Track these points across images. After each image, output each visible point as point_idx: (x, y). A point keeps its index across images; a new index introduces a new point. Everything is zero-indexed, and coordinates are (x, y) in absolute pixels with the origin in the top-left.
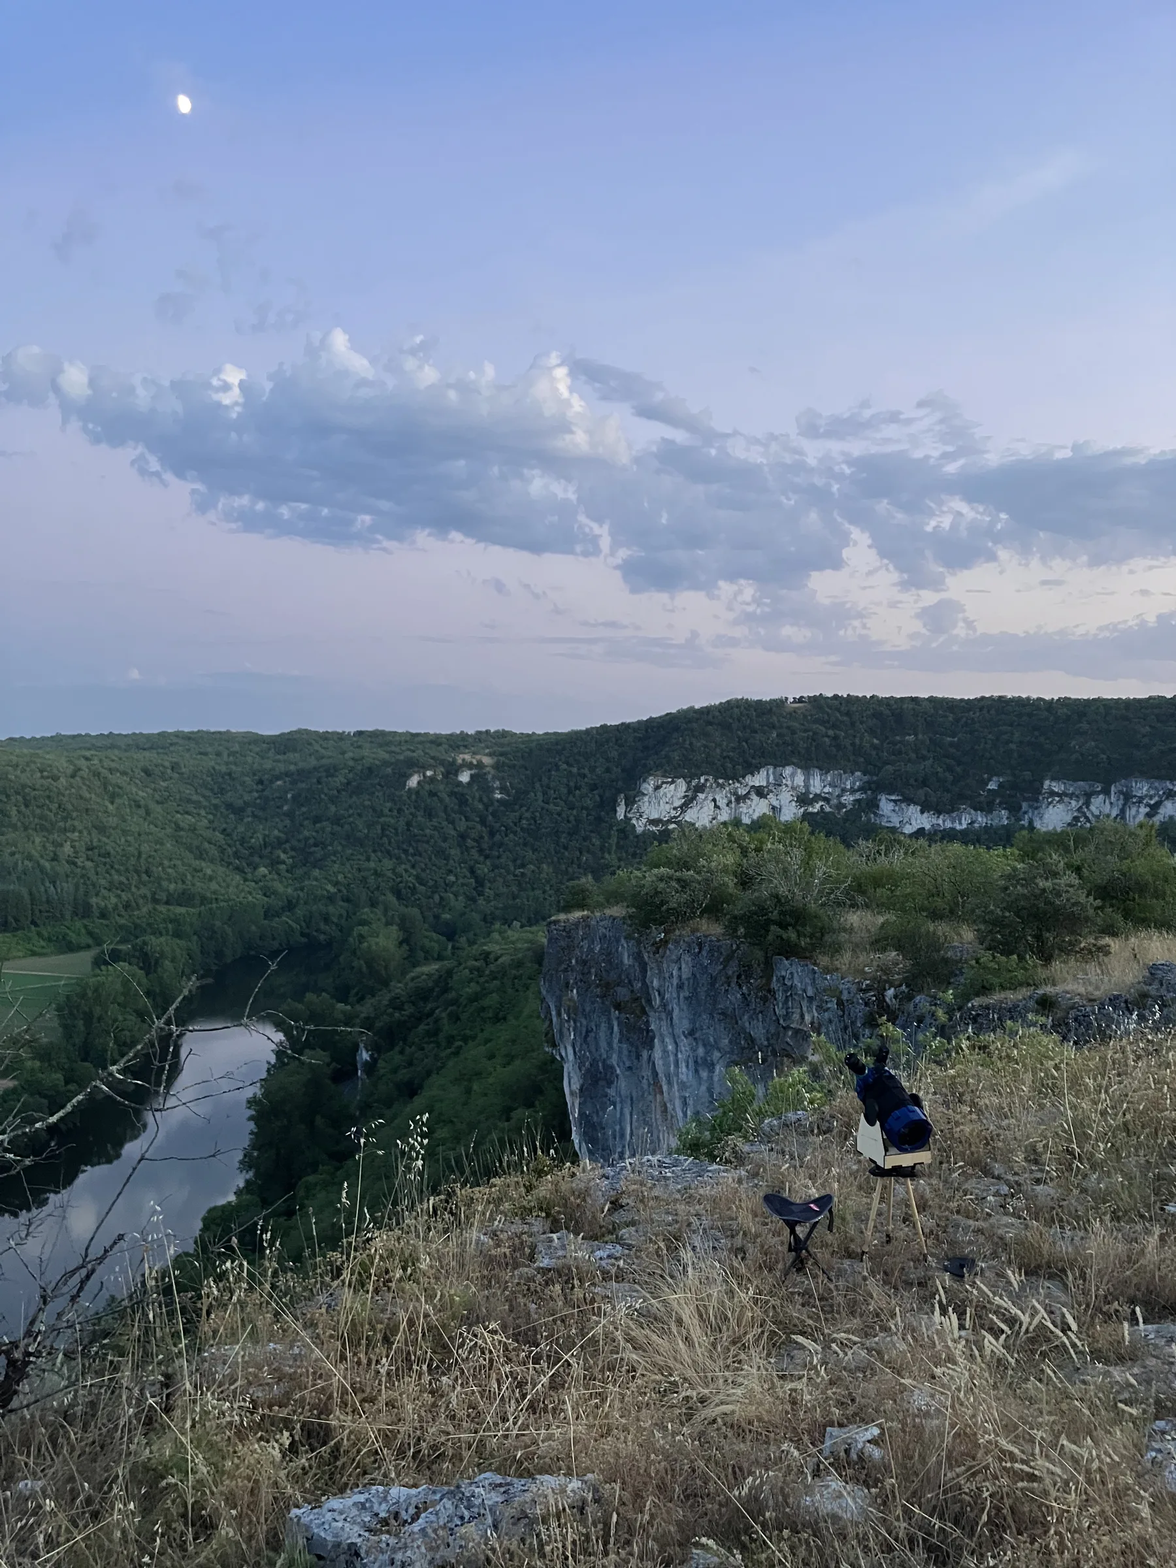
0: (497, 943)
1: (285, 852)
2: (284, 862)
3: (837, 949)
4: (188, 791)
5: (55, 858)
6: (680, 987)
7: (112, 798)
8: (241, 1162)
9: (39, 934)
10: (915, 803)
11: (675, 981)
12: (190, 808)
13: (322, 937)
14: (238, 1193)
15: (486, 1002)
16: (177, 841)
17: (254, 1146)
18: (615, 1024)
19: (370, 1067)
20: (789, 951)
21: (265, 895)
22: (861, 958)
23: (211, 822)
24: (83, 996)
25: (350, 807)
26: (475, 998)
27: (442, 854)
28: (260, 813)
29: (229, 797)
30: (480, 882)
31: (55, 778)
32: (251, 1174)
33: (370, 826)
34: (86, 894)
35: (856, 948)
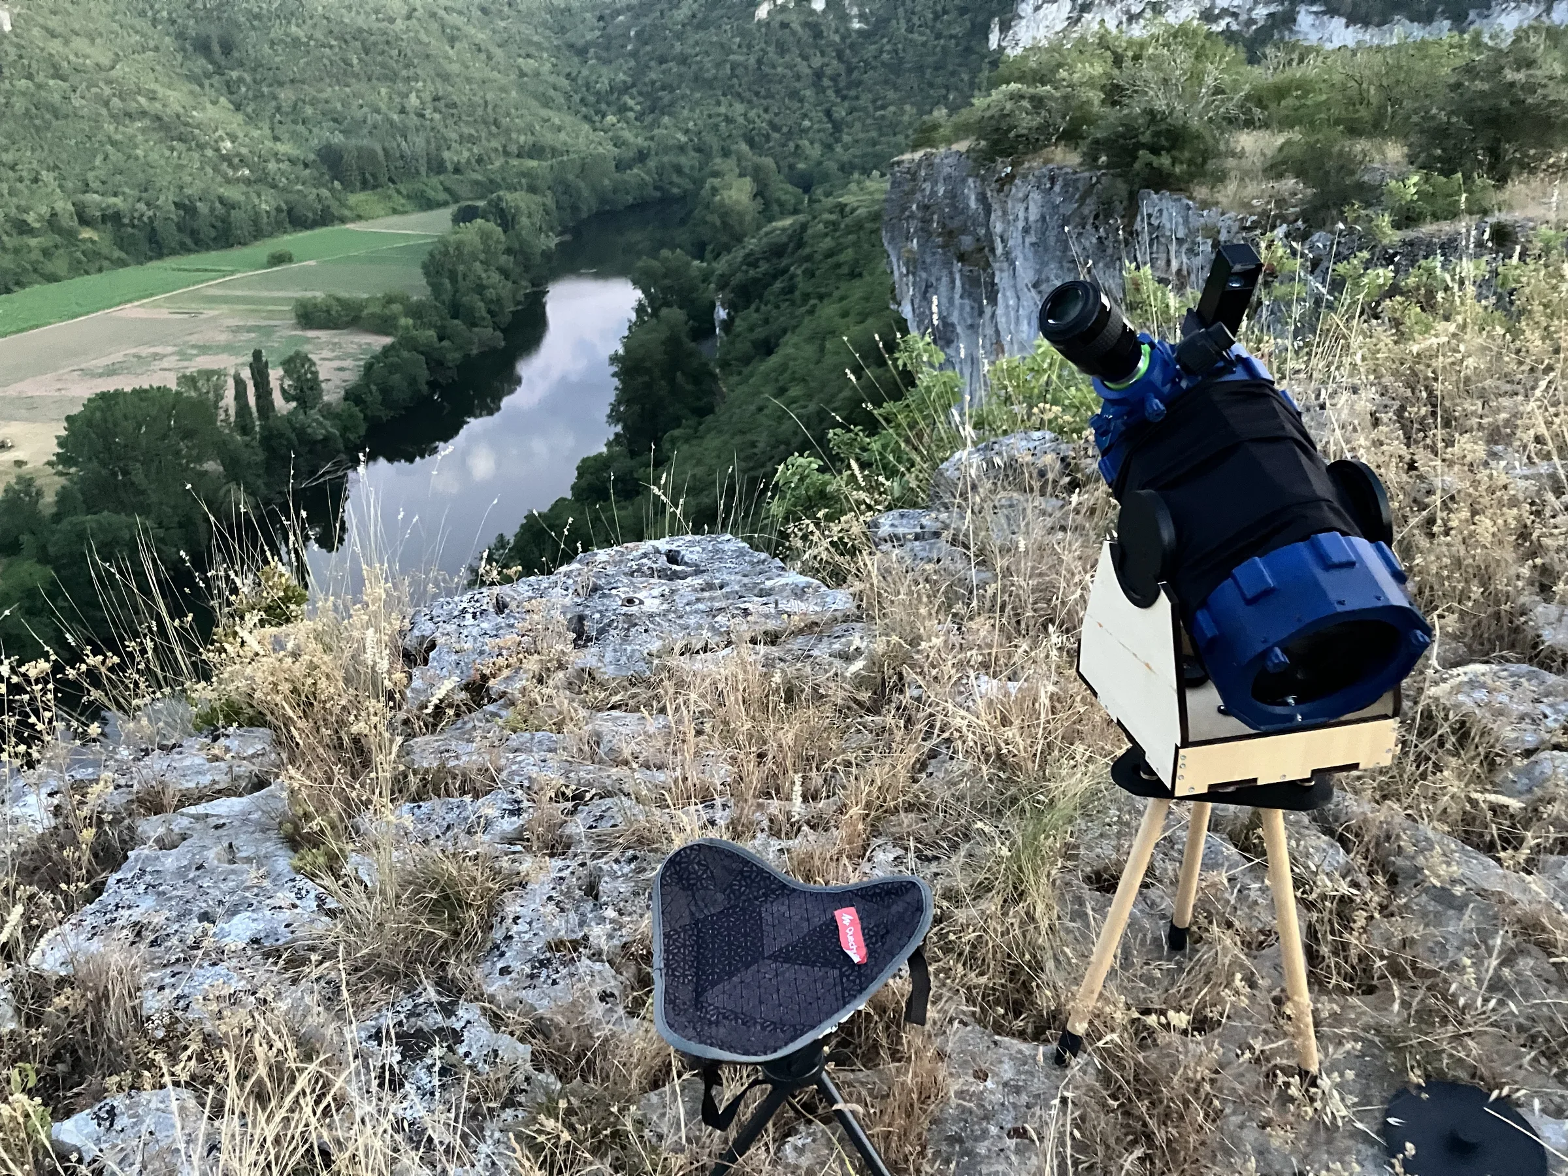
0: (854, 194)
1: (632, 98)
2: (631, 109)
3: (1220, 178)
4: (528, 31)
5: (403, 111)
6: (1026, 230)
7: (452, 41)
8: (609, 416)
9: (399, 192)
10: (1340, 15)
11: (1021, 224)
12: (532, 50)
13: (675, 191)
14: (609, 444)
15: (842, 258)
16: (522, 88)
17: (619, 402)
18: (957, 276)
19: (727, 325)
20: (1160, 181)
21: (615, 145)
22: (1250, 188)
23: (554, 65)
24: (446, 253)
25: (697, 43)
26: (830, 254)
27: (794, 95)
28: (604, 54)
29: (571, 36)
30: (837, 127)
31: (392, 21)
32: (619, 428)
33: (718, 65)
34: (438, 149)
35: (1245, 176)
